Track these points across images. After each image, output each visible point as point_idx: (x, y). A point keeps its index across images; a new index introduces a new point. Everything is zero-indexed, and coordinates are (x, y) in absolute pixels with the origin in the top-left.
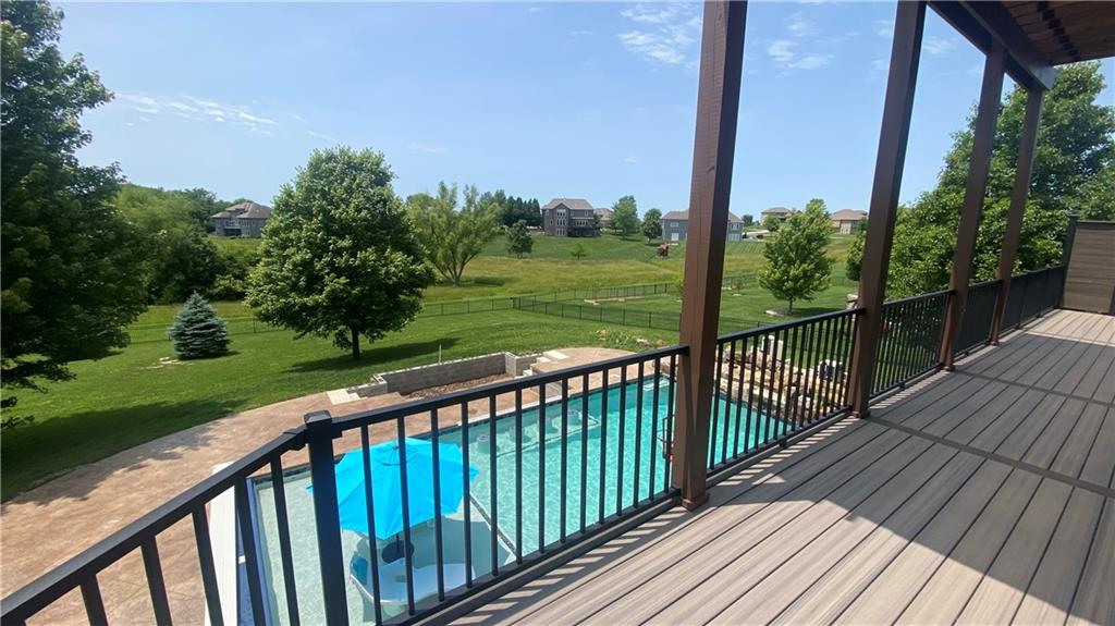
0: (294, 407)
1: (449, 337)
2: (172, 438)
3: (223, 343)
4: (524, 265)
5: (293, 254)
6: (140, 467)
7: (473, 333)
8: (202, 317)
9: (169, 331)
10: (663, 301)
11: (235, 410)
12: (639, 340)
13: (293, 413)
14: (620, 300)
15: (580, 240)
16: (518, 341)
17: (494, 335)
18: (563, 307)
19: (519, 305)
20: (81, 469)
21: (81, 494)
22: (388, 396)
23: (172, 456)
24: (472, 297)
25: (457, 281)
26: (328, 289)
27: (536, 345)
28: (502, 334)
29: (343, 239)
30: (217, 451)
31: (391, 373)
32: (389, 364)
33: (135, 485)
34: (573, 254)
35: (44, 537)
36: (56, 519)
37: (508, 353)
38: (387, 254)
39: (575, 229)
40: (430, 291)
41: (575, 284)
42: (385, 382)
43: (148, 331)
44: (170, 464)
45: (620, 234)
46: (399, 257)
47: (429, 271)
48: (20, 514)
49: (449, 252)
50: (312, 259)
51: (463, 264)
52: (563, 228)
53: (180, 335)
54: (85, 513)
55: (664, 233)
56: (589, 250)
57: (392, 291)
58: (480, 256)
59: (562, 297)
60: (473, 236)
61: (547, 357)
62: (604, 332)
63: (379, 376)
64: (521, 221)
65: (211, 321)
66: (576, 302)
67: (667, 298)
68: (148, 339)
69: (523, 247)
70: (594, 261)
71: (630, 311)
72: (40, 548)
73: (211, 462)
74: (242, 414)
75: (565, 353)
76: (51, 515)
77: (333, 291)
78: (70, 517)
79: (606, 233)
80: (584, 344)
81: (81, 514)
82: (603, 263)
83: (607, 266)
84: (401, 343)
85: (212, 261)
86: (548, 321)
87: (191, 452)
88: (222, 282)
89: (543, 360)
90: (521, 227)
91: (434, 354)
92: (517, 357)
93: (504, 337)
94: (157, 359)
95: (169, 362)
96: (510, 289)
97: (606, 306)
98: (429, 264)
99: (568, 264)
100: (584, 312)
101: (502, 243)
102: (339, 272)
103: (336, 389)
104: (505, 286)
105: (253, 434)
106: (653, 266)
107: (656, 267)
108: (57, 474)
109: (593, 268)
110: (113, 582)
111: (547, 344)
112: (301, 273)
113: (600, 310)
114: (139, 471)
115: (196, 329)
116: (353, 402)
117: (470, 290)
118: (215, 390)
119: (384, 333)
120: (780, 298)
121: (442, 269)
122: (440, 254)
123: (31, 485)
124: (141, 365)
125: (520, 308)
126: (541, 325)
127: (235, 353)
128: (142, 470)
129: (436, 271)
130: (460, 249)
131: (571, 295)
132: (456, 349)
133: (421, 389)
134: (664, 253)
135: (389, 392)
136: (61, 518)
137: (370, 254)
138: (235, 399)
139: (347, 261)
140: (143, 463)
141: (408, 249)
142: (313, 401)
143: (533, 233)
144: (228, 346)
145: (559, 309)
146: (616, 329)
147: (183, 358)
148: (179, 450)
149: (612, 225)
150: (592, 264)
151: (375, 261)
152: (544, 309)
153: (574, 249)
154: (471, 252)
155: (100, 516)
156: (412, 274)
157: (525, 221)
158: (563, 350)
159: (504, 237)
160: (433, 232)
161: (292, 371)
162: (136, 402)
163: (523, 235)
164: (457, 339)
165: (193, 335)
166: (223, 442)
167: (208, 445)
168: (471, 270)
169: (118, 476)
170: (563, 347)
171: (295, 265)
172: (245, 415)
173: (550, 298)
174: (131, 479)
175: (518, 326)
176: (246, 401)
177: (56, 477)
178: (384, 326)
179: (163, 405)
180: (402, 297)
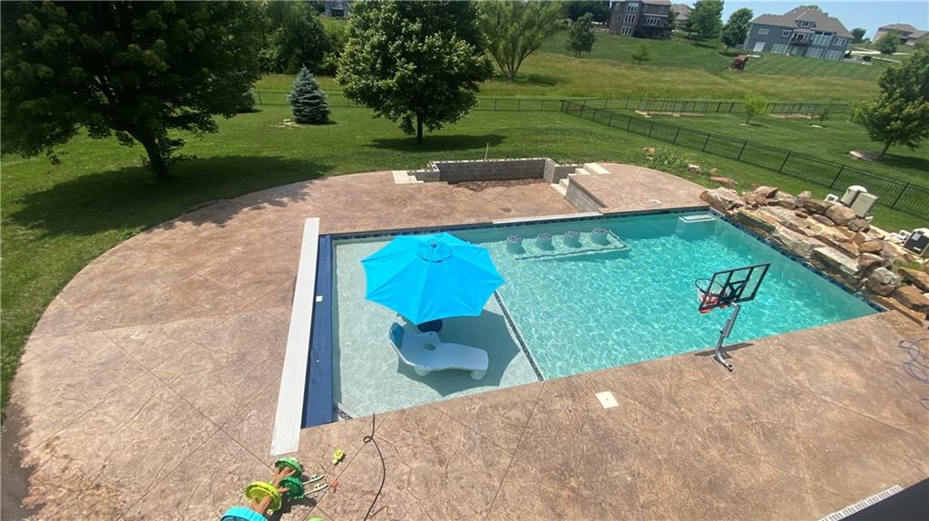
0: (367, 180)
1: (497, 133)
2: (281, 189)
3: (325, 113)
4: (580, 65)
5: (372, 35)
6: (259, 208)
7: (519, 133)
8: (309, 89)
9: (288, 98)
10: (724, 123)
11: (326, 174)
12: (691, 166)
13: (365, 185)
14: (676, 115)
15: (647, 42)
16: (560, 147)
17: (539, 138)
18: (612, 115)
19: (567, 108)
20: (222, 202)
21: (220, 222)
22: (438, 184)
23: (281, 204)
24: (523, 94)
25: (512, 77)
26: (398, 74)
27: (579, 155)
28: (546, 138)
29: (414, 22)
30: (310, 207)
31: (444, 162)
32: (443, 153)
33: (254, 222)
34: (635, 57)
35: (194, 251)
36: (202, 238)
37: (549, 159)
38: (452, 41)
39: (644, 28)
40: (487, 85)
41: (630, 91)
42: (438, 170)
43: (278, 96)
44: (278, 211)
45: (694, 38)
46: (462, 46)
47: (488, 63)
48: (181, 229)
49: (511, 45)
50: (387, 42)
51: (521, 59)
52: (628, 26)
53: (295, 102)
54: (220, 237)
55: (746, 42)
56: (653, 54)
57: (454, 81)
58: (538, 51)
59: (613, 105)
60: (535, 28)
61: (587, 169)
62: (652, 149)
63: (434, 164)
64: (588, 15)
65: (316, 93)
66: (626, 112)
67: (731, 119)
68: (278, 102)
69: (583, 44)
70: (655, 68)
71: (684, 129)
72: (190, 259)
73: (304, 215)
74: (330, 178)
75: (605, 167)
76: (200, 235)
77: (402, 77)
78: (212, 239)
79: (679, 35)
80: (628, 161)
81: (217, 238)
82: (664, 71)
83: (668, 74)
84: (456, 134)
85: (320, 39)
86: (594, 129)
87: (292, 203)
88: (328, 59)
89: (582, 171)
90: (586, 21)
91: (482, 150)
92: (557, 165)
93: (547, 142)
94: (282, 121)
95: (290, 123)
96: (561, 90)
97: (658, 120)
98: (489, 56)
99: (627, 69)
100: (634, 125)
101: (563, 38)
102: (409, 56)
103: (400, 169)
104: (557, 86)
105: (335, 198)
106: (722, 81)
107: (726, 82)
108: (207, 203)
109: (653, 76)
110: (233, 296)
111: (589, 156)
112: (378, 55)
113: (651, 124)
114: (257, 211)
115: (305, 99)
116: (411, 184)
117: (523, 88)
118: (317, 152)
119: (441, 123)
120: (874, 139)
121: (501, 63)
122: (501, 47)
123: (190, 209)
124: (271, 123)
125: (567, 112)
126: (585, 133)
127: (333, 123)
128: (261, 211)
129: (495, 64)
130: (521, 42)
131: (622, 103)
132: (502, 147)
133: (466, 181)
134: (740, 66)
135: (441, 180)
136: (206, 238)
137: (435, 39)
138: (327, 164)
139: (416, 46)
140: (261, 205)
141: (472, 38)
142: (381, 177)
143: (598, 29)
144: (329, 116)
145: (607, 117)
146: (667, 148)
147: (298, 121)
148: (285, 200)
149: (688, 26)
150: (652, 71)
151: (440, 47)
152: (591, 115)
153: (636, 51)
154: (532, 47)
155: (229, 242)
156: (471, 65)
157: (592, 15)
158: (605, 164)
159: (566, 32)
160: (499, 22)
161: (371, 146)
162: (265, 154)
163: (586, 31)
164: (503, 137)
165: (304, 103)
166: (314, 200)
167: (305, 200)
168: (527, 67)
169: (244, 213)
170: (605, 161)
171: (373, 47)
172: (331, 180)
173: (599, 105)
174: (252, 217)
175: (563, 131)
176: (334, 167)
177: (205, 206)
178: (441, 117)
179: (281, 159)
180: (461, 89)
